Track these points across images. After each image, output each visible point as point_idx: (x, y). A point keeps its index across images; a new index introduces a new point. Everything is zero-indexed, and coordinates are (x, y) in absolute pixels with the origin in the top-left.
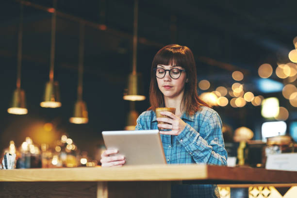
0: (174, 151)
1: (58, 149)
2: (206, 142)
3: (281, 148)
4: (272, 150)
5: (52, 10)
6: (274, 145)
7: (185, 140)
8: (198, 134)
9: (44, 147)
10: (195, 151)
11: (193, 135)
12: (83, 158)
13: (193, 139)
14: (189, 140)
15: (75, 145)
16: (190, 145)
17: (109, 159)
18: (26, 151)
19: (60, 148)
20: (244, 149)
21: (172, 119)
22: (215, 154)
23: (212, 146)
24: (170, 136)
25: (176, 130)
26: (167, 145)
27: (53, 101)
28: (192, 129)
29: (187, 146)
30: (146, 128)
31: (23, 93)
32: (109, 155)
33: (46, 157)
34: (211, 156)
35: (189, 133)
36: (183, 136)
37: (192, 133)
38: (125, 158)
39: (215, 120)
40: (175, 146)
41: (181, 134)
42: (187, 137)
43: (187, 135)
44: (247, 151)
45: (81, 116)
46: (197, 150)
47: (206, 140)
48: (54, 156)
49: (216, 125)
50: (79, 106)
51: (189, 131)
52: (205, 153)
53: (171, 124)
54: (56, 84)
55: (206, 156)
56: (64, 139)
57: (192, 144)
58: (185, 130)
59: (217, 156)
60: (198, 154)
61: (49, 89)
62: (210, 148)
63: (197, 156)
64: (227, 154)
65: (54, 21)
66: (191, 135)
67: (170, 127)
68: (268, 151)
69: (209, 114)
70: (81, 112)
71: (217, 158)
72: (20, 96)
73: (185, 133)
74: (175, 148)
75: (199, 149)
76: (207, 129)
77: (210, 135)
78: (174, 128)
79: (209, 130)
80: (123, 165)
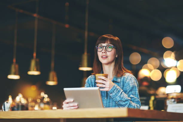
0: (108, 101)
1: (39, 101)
2: (127, 95)
3: (176, 100)
4: (171, 101)
5: (35, 15)
6: (172, 98)
7: (114, 94)
8: (122, 90)
9: (30, 100)
10: (120, 101)
11: (118, 91)
12: (54, 106)
13: (118, 94)
14: (116, 94)
15: (49, 98)
16: (116, 97)
17: (68, 105)
18: (19, 102)
19: (40, 100)
20: (154, 101)
21: (105, 81)
22: (132, 103)
23: (131, 98)
24: (106, 92)
25: (108, 88)
26: (104, 97)
27: (35, 71)
28: (118, 87)
29: (115, 98)
30: (91, 86)
31: (17, 66)
32: (68, 103)
33: (31, 105)
34: (129, 104)
35: (116, 90)
36: (112, 91)
37: (118, 90)
38: (78, 105)
39: (133, 82)
40: (109, 98)
41: (111, 90)
42: (114, 93)
43: (115, 91)
44: (155, 102)
45: (53, 81)
46: (121, 101)
47: (127, 94)
48: (36, 105)
49: (134, 85)
50: (52, 74)
51: (116, 89)
52: (126, 102)
53: (105, 84)
54: (38, 60)
55: (127, 104)
56: (43, 94)
57: (118, 96)
58: (113, 88)
59: (134, 104)
60: (121, 103)
61: (33, 63)
62: (129, 100)
63: (121, 104)
64: (140, 103)
65: (36, 22)
66: (117, 91)
67: (104, 86)
68: (168, 102)
69: (129, 78)
70: (53, 78)
71: (134, 105)
72: (15, 68)
73: (113, 90)
74: (109, 100)
75: (122, 100)
76: (128, 87)
77: (129, 91)
78: (106, 86)
79: (129, 88)
80: (76, 109)
